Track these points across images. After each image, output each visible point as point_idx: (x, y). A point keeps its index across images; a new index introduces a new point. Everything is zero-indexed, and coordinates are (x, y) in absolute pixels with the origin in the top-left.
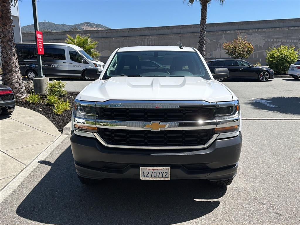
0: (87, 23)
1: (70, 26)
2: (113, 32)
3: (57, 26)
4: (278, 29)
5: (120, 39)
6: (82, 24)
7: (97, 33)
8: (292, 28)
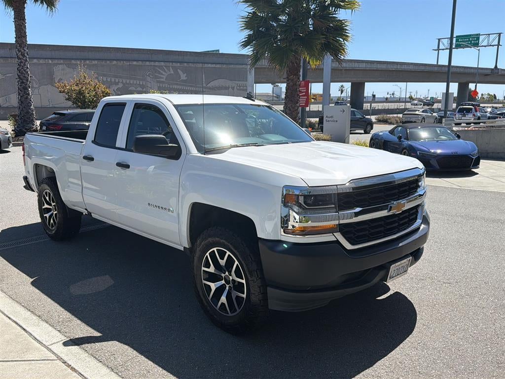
4: (115, 62)
8: (135, 63)
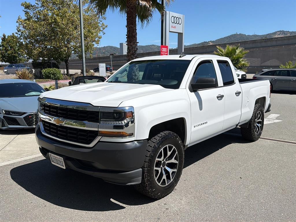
0: (280, 31)
1: (261, 36)
2: (285, 40)
3: (248, 37)
5: (292, 47)
6: (275, 33)
7: (265, 42)
